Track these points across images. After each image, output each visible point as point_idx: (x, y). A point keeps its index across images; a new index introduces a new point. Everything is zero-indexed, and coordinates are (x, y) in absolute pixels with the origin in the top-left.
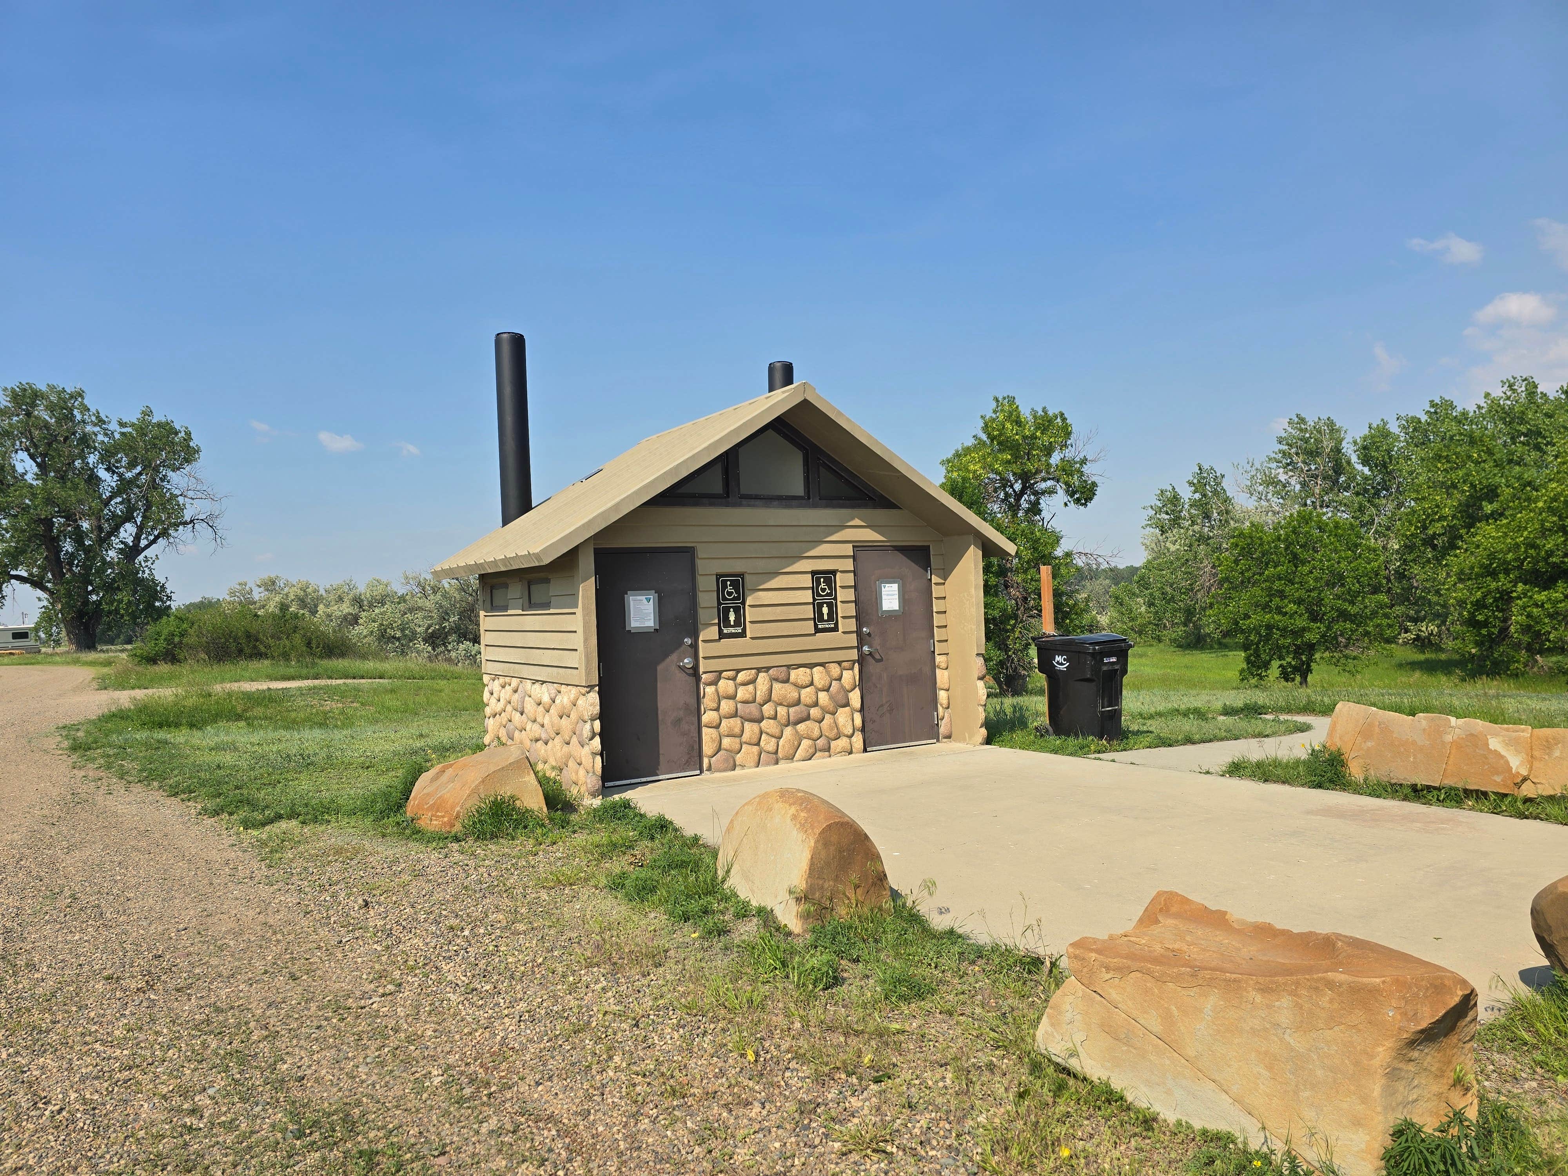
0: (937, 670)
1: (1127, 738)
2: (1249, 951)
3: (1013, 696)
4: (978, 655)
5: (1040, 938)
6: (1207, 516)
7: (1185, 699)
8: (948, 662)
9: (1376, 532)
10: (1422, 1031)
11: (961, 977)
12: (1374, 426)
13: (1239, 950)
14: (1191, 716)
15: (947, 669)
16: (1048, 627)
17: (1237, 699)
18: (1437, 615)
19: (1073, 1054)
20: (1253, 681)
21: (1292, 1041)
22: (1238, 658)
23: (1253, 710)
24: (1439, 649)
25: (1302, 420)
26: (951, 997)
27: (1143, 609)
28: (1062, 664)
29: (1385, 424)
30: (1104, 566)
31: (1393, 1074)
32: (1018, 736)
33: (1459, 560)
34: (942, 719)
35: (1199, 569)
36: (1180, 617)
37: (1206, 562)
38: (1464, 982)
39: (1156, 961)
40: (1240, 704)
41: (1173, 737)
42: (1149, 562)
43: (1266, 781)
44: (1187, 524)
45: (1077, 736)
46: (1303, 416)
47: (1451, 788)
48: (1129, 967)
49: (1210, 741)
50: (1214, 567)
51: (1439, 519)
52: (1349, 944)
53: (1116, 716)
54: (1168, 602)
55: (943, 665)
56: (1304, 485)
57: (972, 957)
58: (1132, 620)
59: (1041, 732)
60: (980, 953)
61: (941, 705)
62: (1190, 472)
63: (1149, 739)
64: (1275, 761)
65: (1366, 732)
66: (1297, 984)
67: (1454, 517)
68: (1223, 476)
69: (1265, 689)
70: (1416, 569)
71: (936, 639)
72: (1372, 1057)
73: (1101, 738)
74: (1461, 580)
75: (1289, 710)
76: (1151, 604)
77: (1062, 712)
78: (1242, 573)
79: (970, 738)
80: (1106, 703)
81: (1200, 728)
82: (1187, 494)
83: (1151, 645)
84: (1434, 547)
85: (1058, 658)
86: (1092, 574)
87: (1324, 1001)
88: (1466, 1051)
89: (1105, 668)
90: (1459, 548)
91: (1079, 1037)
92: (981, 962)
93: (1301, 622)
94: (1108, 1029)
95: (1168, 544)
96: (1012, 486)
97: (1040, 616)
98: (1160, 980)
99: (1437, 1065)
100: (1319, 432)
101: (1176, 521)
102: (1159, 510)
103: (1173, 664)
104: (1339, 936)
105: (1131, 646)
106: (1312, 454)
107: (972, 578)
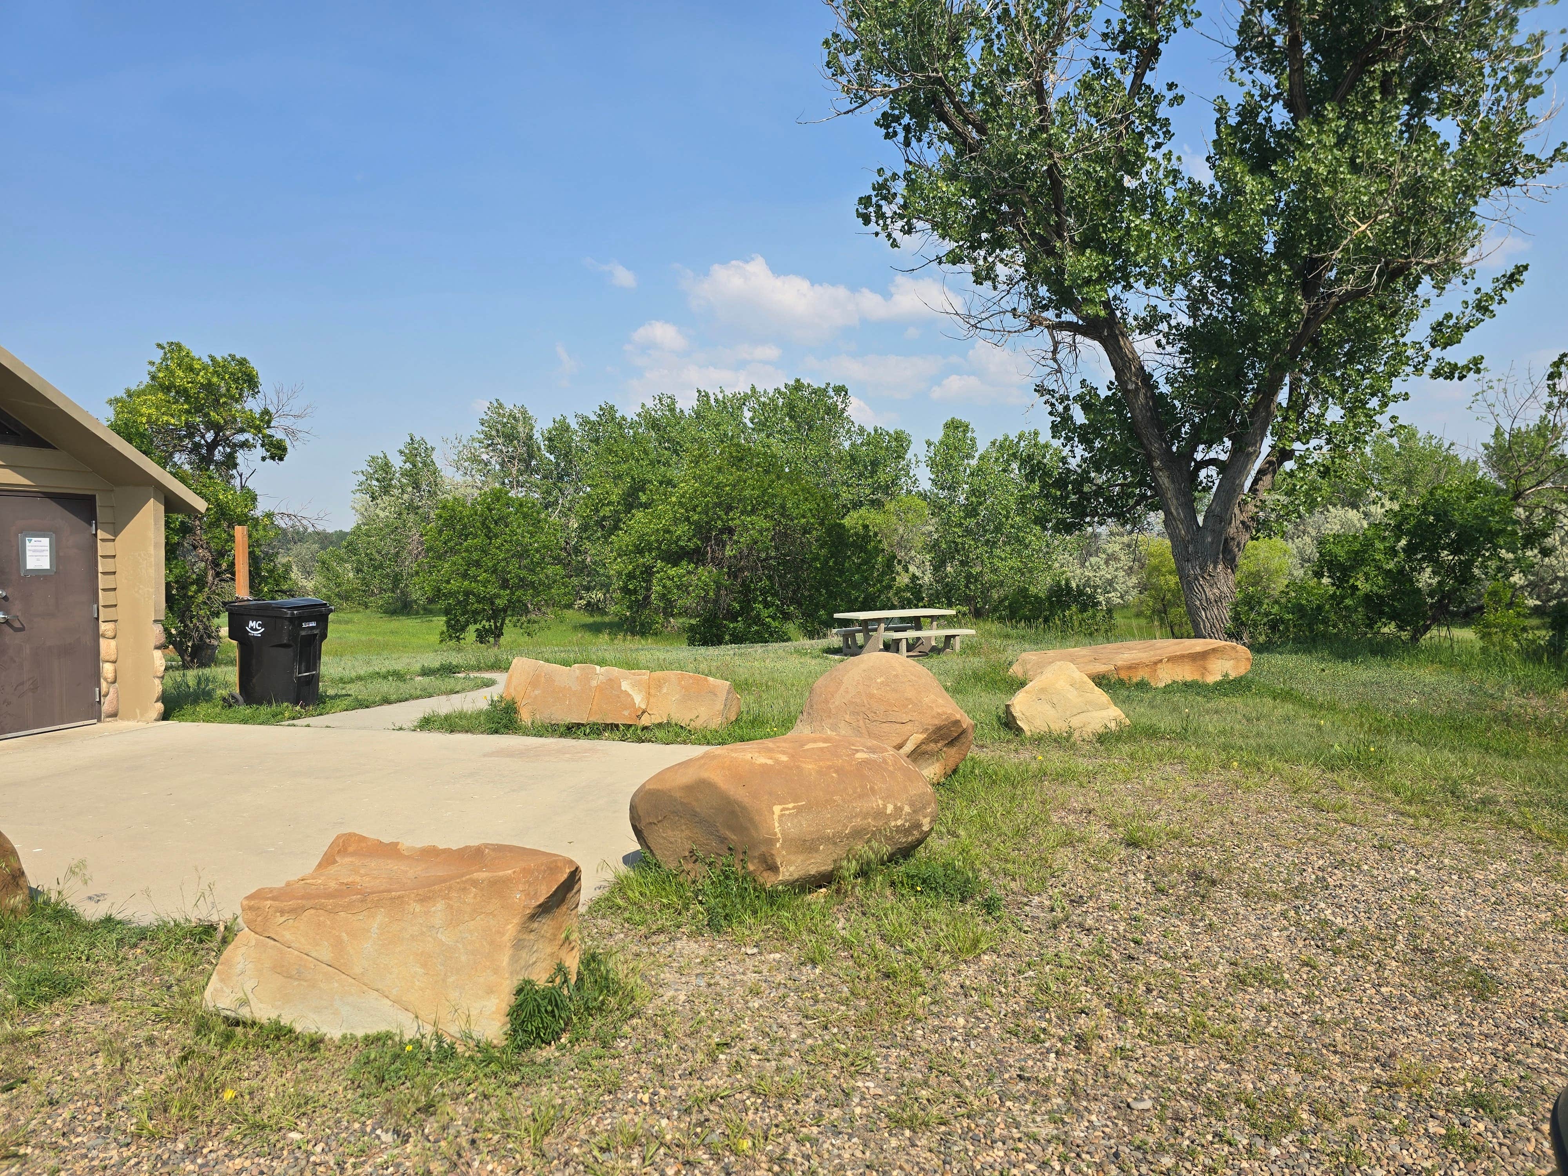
0: (101, 640)
1: (324, 703)
2: (412, 872)
3: (198, 667)
4: (155, 621)
5: (214, 905)
6: (417, 486)
7: (387, 662)
8: (115, 630)
9: (560, 511)
10: (540, 906)
11: (119, 964)
12: (557, 419)
13: (406, 872)
14: (390, 678)
15: (114, 638)
16: (241, 590)
17: (434, 660)
18: (603, 585)
19: (245, 1002)
20: (452, 643)
21: (443, 939)
22: (440, 622)
23: (449, 670)
24: (605, 613)
25: (501, 406)
26: (106, 986)
27: (351, 575)
28: (256, 630)
29: (565, 419)
30: (310, 529)
31: (518, 945)
32: (203, 708)
33: (623, 539)
34: (106, 695)
35: (407, 537)
36: (388, 583)
37: (414, 530)
38: (571, 862)
39: (330, 896)
40: (436, 665)
41: (371, 699)
42: (358, 527)
43: (452, 731)
44: (396, 492)
45: (270, 703)
46: (501, 401)
47: (594, 724)
48: (304, 906)
49: (406, 700)
50: (421, 535)
51: (608, 504)
52: (494, 850)
53: (313, 681)
54: (376, 569)
55: (110, 634)
56: (502, 465)
57: (134, 940)
58: (338, 585)
59: (228, 703)
60: (143, 934)
61: (105, 679)
62: (402, 442)
63: (347, 702)
64: (460, 713)
65: (534, 682)
66: (450, 888)
67: (619, 503)
68: (433, 449)
69: (459, 650)
70: (588, 545)
71: (101, 603)
72: (503, 934)
73: (297, 703)
74: (619, 555)
75: (479, 669)
76: (358, 571)
77: (254, 680)
78: (445, 543)
79: (142, 715)
80: (303, 669)
81: (398, 689)
82: (397, 463)
83: (357, 612)
84: (603, 527)
85: (252, 624)
86: (300, 537)
87: (469, 899)
88: (572, 916)
89: (303, 633)
90: (621, 529)
91: (249, 986)
92: (143, 943)
93: (492, 590)
94: (281, 969)
95: (378, 511)
96: (203, 437)
97: (234, 580)
98: (333, 912)
99: (551, 931)
100: (515, 418)
101: (386, 490)
102: (370, 477)
103: (378, 630)
104: (486, 846)
105: (331, 611)
106: (510, 438)
107: (151, 534)
